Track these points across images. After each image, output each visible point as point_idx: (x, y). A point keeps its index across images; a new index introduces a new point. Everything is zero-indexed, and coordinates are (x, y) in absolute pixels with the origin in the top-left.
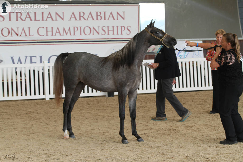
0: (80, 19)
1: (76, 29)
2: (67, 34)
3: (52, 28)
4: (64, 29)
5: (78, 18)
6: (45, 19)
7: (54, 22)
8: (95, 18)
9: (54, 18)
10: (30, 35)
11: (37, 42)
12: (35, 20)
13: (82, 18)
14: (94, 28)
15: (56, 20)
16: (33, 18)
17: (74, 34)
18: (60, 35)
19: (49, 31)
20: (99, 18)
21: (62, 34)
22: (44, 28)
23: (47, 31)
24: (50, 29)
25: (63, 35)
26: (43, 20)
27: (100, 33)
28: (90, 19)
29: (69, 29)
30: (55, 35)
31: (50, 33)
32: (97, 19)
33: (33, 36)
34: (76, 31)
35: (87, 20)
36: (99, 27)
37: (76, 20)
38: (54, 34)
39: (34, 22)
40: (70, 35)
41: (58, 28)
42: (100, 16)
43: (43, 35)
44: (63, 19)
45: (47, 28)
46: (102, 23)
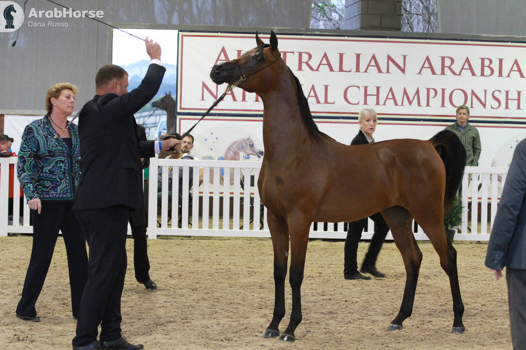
0: (443, 73)
1: (432, 93)
2: (410, 103)
3: (378, 88)
4: (405, 92)
5: (438, 69)
6: (362, 68)
7: (384, 76)
8: (478, 71)
9: (383, 68)
10: (326, 102)
11: (343, 118)
12: (341, 70)
13: (447, 70)
14: (473, 93)
15: (388, 72)
16: (336, 66)
17: (428, 105)
18: (396, 104)
19: (369, 95)
20: (487, 71)
21: (399, 102)
22: (359, 87)
23: (366, 95)
24: (372, 90)
25: (402, 105)
26: (358, 70)
27: (488, 105)
28: (467, 73)
29: (417, 92)
30: (384, 104)
31: (372, 100)
32: (482, 74)
33: (334, 103)
34: (433, 97)
35: (460, 74)
36: (485, 91)
37: (434, 73)
38: (381, 102)
39: (337, 75)
40: (419, 104)
41: (391, 90)
42: (488, 67)
43: (357, 103)
44: (403, 71)
45: (366, 88)
46: (493, 83)
